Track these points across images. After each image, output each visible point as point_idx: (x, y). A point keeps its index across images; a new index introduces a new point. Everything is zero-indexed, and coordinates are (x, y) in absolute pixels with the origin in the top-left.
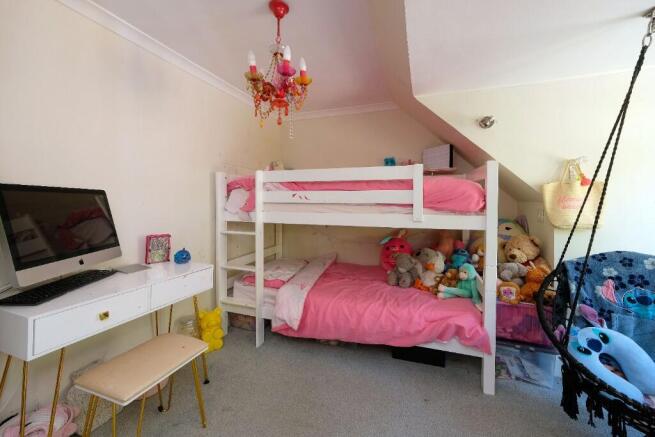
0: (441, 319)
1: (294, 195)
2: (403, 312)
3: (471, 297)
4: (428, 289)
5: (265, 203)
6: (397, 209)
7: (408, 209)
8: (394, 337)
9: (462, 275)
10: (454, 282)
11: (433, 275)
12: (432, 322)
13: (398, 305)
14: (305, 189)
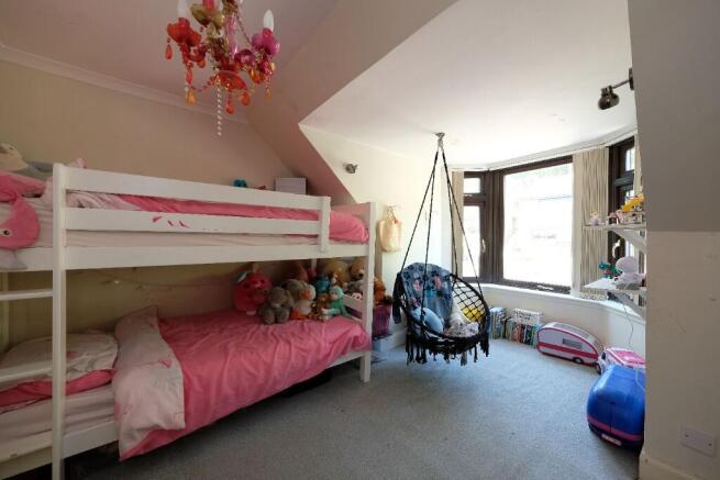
0: (341, 337)
1: (155, 220)
2: (311, 344)
3: (342, 313)
4: (308, 317)
5: (68, 231)
6: (303, 239)
7: (312, 241)
8: (306, 371)
9: (335, 297)
10: (328, 305)
11: (308, 303)
12: (334, 342)
13: (301, 339)
14: (177, 211)
